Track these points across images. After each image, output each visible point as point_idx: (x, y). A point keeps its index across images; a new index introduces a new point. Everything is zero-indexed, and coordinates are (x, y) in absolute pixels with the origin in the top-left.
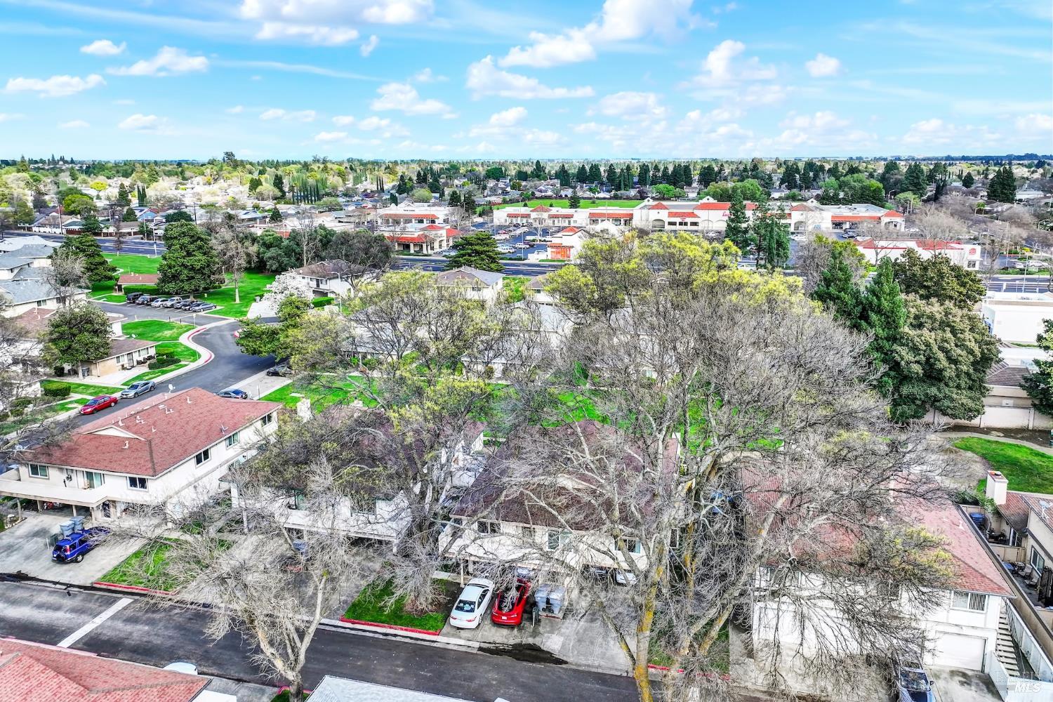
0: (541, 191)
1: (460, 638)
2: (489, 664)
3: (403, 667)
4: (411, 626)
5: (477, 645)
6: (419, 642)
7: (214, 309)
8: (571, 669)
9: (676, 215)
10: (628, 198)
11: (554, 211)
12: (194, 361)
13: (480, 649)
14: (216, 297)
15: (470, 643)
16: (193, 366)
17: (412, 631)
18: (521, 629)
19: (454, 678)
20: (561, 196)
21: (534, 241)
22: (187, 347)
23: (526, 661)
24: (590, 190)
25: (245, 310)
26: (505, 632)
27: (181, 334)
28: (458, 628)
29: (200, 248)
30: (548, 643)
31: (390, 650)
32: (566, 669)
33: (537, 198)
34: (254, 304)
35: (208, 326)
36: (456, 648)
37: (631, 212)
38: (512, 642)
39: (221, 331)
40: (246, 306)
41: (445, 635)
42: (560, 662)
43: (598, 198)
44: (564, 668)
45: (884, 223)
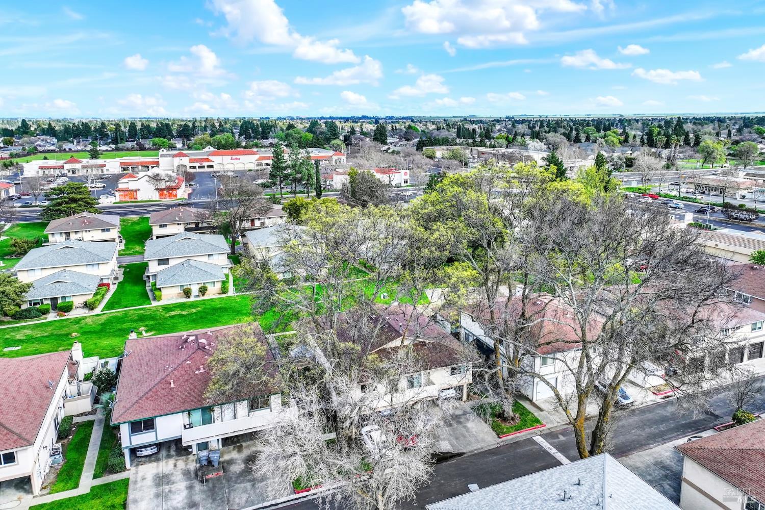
8: (470, 456)
9: (195, 161)
11: (82, 161)
24: (92, 144)
30: (443, 448)
37: (157, 160)
42: (460, 454)
44: (467, 457)
45: (334, 160)
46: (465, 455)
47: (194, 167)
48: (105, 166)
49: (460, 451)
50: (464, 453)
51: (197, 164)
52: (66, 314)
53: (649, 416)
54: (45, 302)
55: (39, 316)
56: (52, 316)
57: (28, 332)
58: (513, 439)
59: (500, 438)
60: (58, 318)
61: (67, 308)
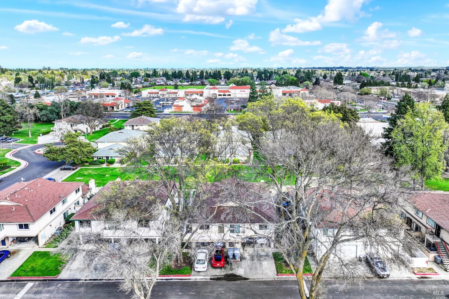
0: (158, 82)
1: (201, 276)
2: (217, 285)
3: (181, 292)
4: (177, 274)
5: (209, 278)
6: (183, 280)
7: (18, 141)
8: (252, 281)
9: (221, 91)
10: (197, 85)
11: (169, 90)
12: (18, 166)
13: (211, 279)
14: (18, 135)
15: (206, 277)
16: (18, 169)
17: (179, 276)
18: (225, 268)
19: (205, 293)
20: (168, 84)
21: (163, 104)
22: (12, 160)
23: (232, 281)
24: (180, 81)
25: (35, 140)
26: (219, 270)
27: (5, 154)
28: (199, 272)
29: (9, 111)
30: (238, 272)
31: (172, 286)
32: (250, 281)
33: (157, 85)
34: (39, 137)
35: (19, 149)
36: (200, 280)
37: (202, 91)
38: (223, 274)
39: (27, 151)
40: (36, 139)
41: (194, 276)
42: (246, 279)
43: (184, 85)
44: (249, 281)
45: (301, 93)
46: (248, 280)
47: (221, 95)
48: (177, 93)
49: (247, 277)
50: (249, 279)
51: (222, 94)
52: (111, 165)
53: (398, 287)
54: (104, 158)
55: (99, 165)
56: (104, 166)
57: (90, 171)
58: (286, 278)
59: (277, 275)
60: (107, 167)
61: (112, 163)
